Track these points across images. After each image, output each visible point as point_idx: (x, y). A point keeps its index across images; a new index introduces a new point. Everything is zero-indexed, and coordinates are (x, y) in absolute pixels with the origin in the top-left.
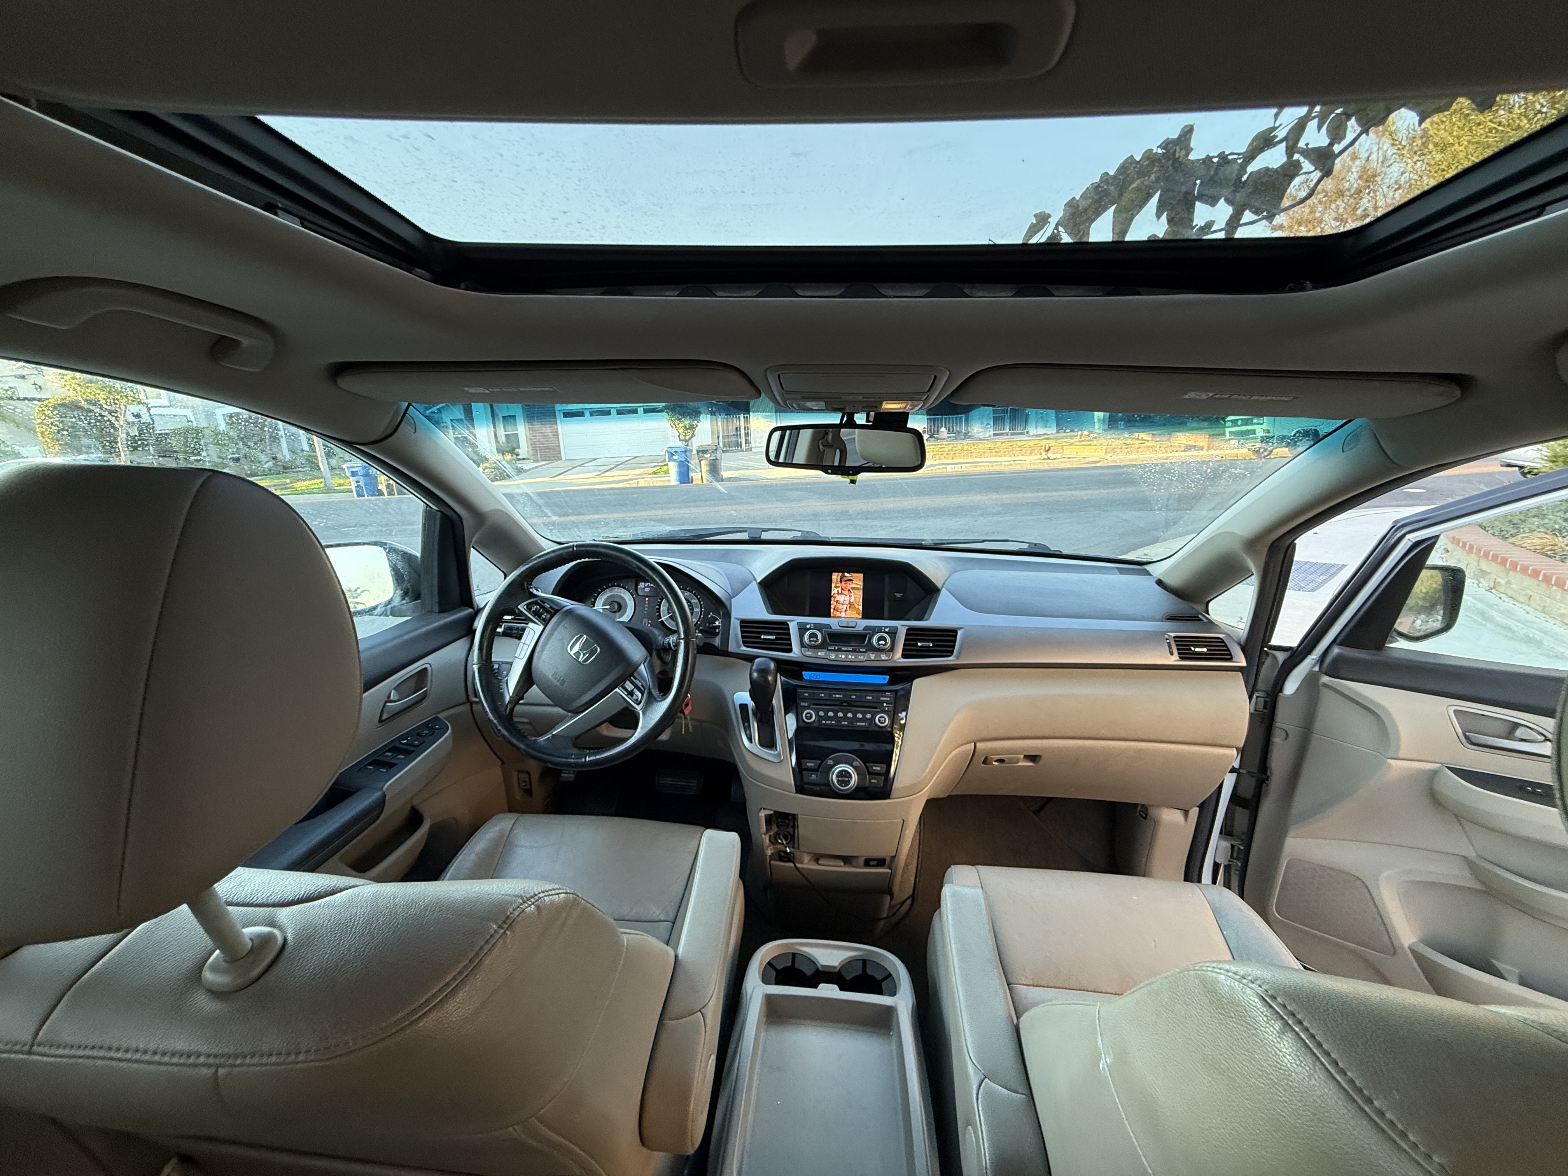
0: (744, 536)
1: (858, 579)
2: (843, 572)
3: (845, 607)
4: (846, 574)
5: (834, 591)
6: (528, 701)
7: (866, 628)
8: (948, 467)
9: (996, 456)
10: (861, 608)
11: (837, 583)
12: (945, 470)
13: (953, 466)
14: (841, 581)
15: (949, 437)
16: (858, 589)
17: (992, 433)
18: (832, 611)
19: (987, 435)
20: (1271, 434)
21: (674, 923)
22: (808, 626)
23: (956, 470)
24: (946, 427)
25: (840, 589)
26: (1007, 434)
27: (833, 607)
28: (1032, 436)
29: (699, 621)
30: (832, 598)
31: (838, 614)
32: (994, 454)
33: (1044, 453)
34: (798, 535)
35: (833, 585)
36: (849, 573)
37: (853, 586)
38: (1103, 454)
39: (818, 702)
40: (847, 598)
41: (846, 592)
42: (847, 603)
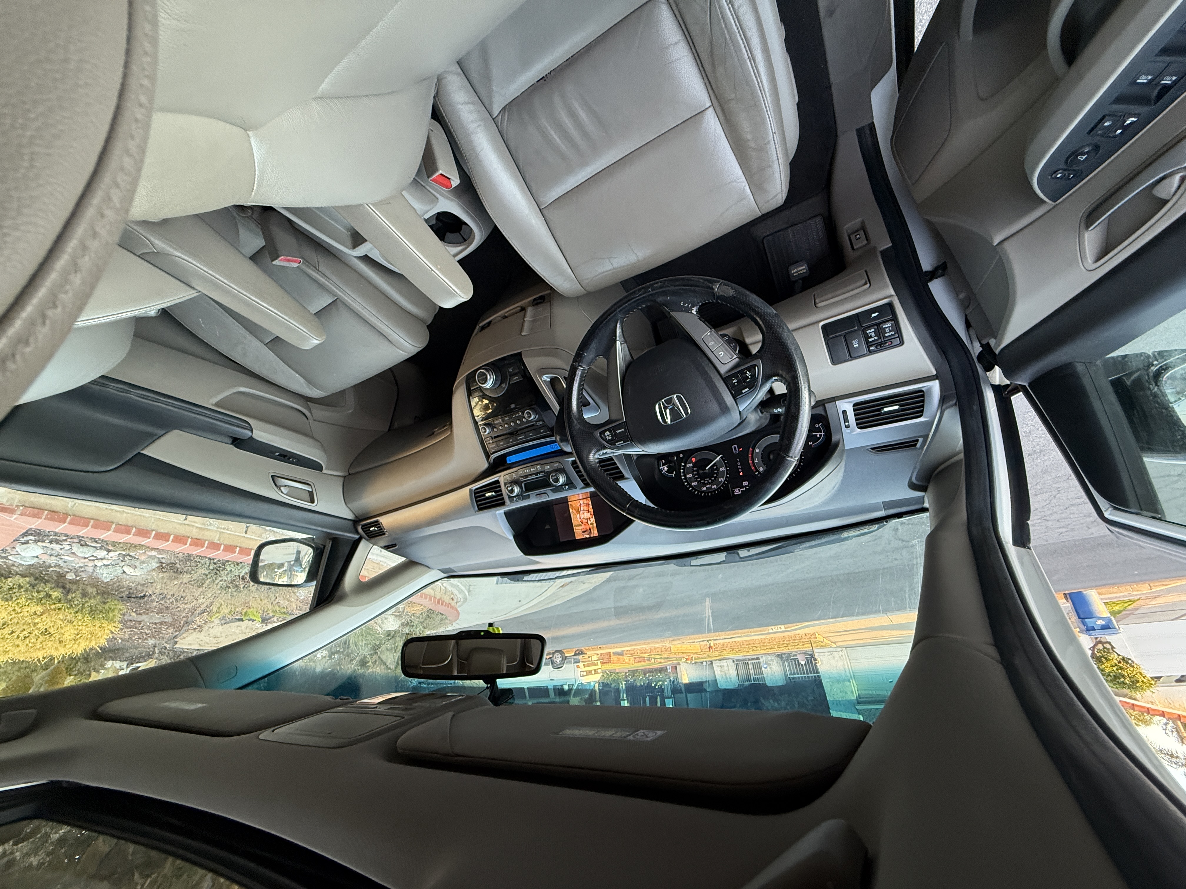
0: (743, 553)
1: (579, 534)
2: (590, 537)
3: (582, 508)
4: (588, 536)
5: (593, 520)
6: (815, 326)
7: (528, 497)
8: (783, 629)
9: (749, 641)
10: (571, 510)
11: (593, 527)
12: (786, 626)
13: (779, 630)
14: (590, 529)
15: (796, 655)
16: (577, 526)
17: (761, 660)
18: (590, 503)
19: (764, 658)
20: (576, 665)
21: (540, 210)
22: (567, 487)
23: (776, 627)
24: (802, 665)
25: (589, 523)
26: (749, 660)
27: (591, 506)
28: (729, 659)
29: (684, 466)
30: (593, 513)
31: (585, 501)
32: (751, 642)
33: (712, 645)
34: (695, 561)
35: (595, 525)
36: (586, 538)
37: (580, 528)
38: (672, 647)
39: (532, 428)
40: (582, 516)
41: (584, 521)
42: (581, 512)
